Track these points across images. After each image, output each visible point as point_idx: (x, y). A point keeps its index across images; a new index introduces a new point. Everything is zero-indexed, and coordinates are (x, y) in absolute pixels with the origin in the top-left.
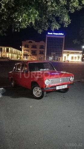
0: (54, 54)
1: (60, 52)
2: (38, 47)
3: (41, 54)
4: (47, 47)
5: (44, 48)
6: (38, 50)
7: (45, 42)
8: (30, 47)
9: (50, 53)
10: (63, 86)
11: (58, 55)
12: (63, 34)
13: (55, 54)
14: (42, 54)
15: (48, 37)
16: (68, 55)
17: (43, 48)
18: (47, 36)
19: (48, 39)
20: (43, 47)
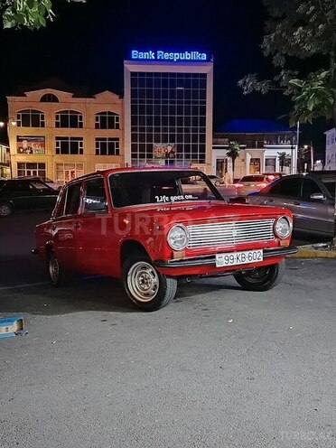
0: (169, 149)
1: (195, 139)
2: (89, 120)
3: (103, 153)
4: (134, 121)
5: (118, 127)
6: (89, 136)
7: (121, 95)
8: (50, 121)
9: (150, 148)
10: (247, 253)
11: (188, 157)
12: (204, 57)
13: (172, 152)
14: (111, 153)
15: (133, 74)
16: (233, 155)
17: (111, 127)
18: (129, 68)
19: (133, 83)
20: (111, 120)
